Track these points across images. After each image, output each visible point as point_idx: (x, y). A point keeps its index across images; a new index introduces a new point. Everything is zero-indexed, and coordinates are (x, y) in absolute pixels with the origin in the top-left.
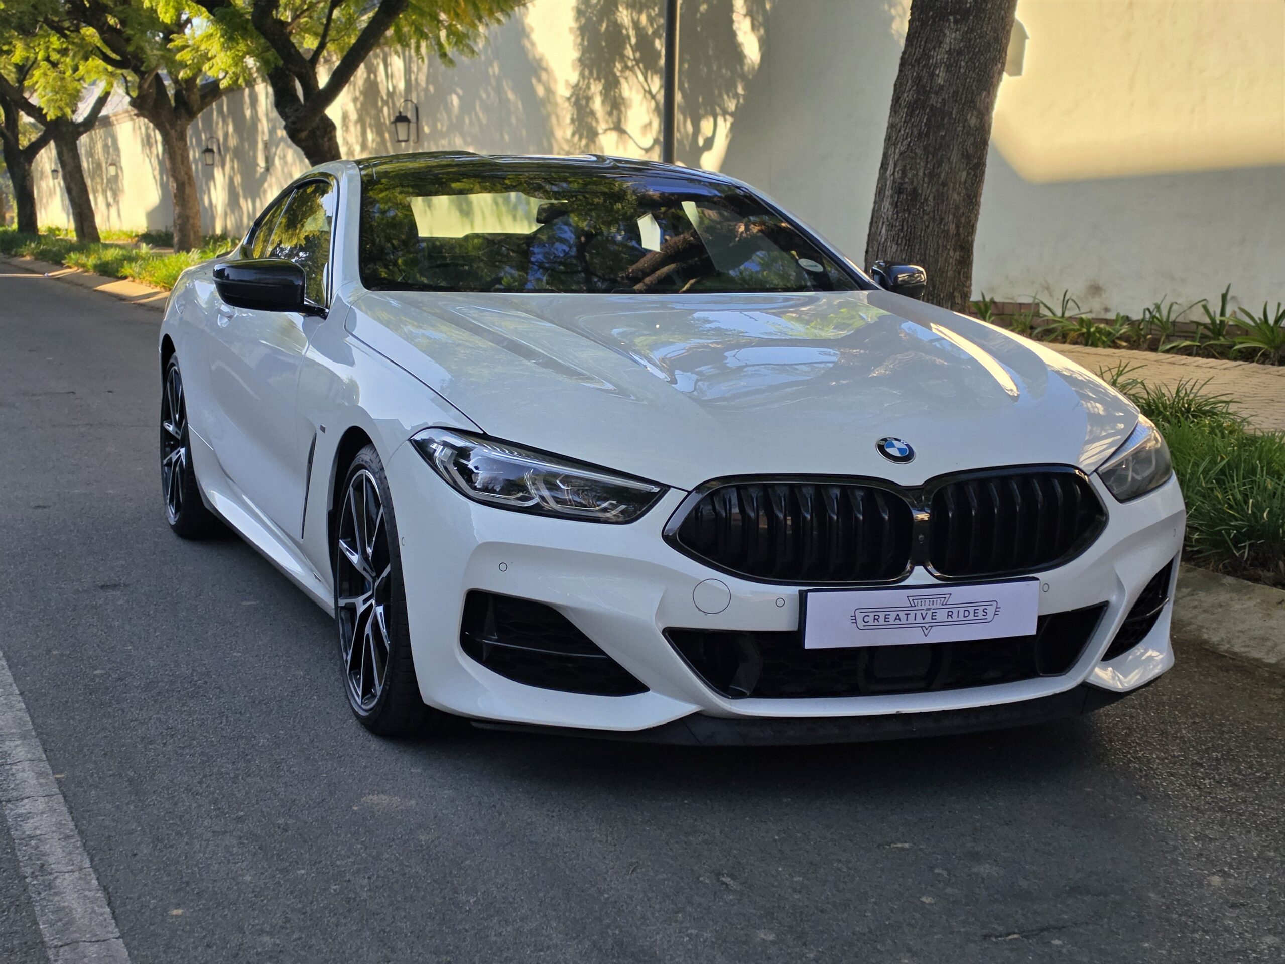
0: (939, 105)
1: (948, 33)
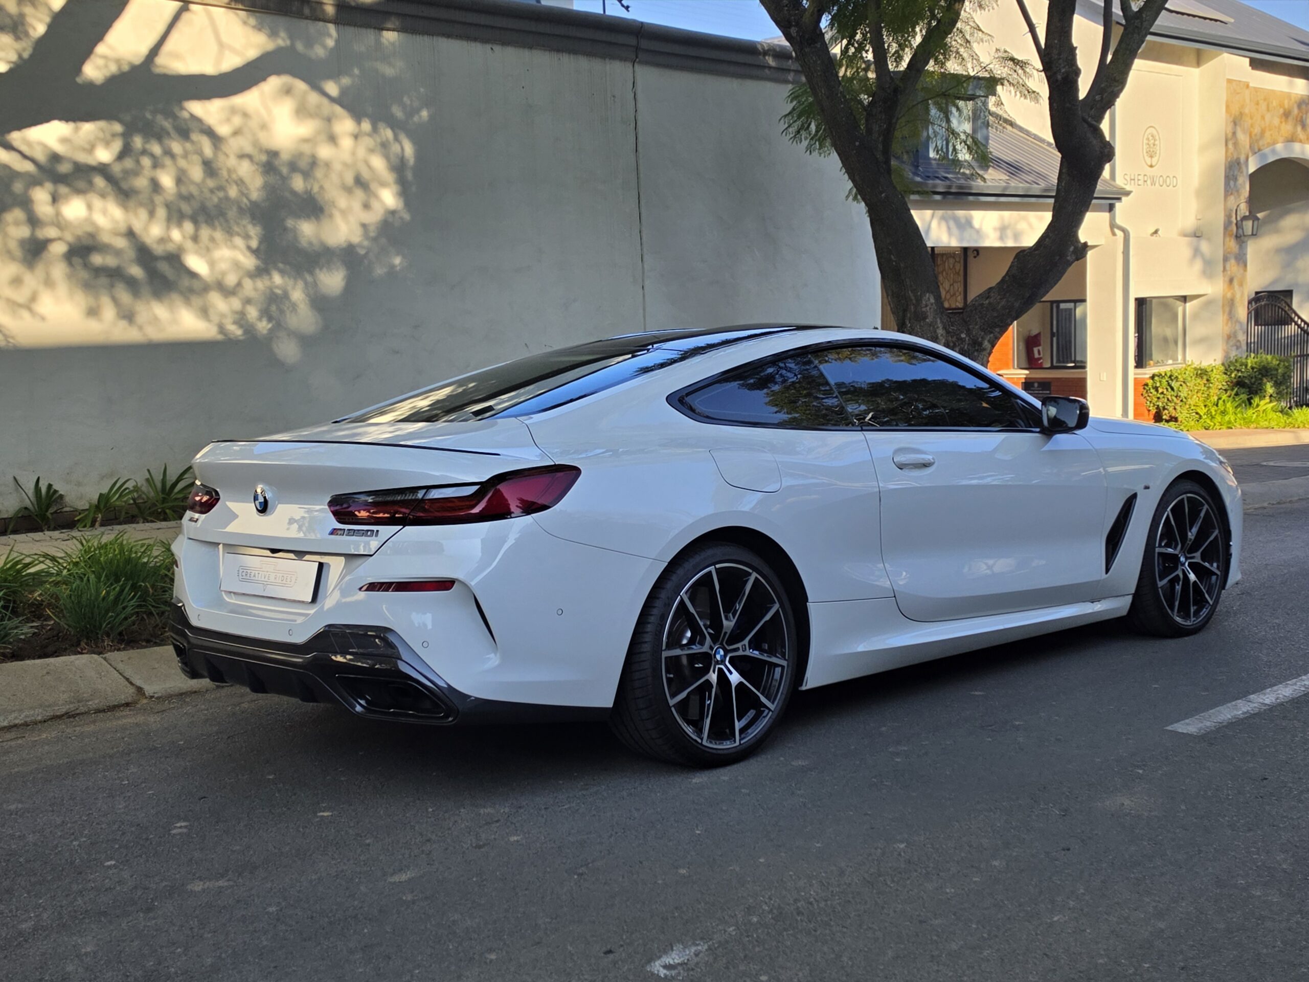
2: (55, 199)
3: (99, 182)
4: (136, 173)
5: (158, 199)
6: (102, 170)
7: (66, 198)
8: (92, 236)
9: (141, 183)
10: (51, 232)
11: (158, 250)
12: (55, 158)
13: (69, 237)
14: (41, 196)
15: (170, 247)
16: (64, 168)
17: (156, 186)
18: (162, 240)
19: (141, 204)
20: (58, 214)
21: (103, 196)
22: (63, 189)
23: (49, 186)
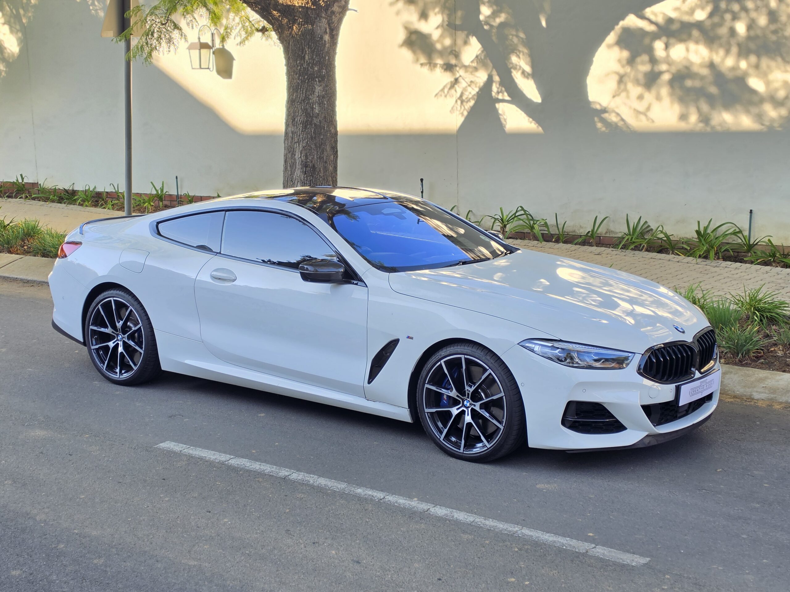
0: (318, 124)
1: (317, 87)
2: (667, 46)
3: (695, 33)
4: (720, 25)
5: (733, 41)
6: (699, 25)
7: (674, 45)
8: (687, 68)
9: (723, 31)
10: (664, 67)
11: (730, 75)
12: (670, 21)
13: (674, 69)
14: (659, 46)
15: (739, 73)
16: (675, 27)
17: (733, 32)
18: (734, 68)
19: (721, 46)
20: (668, 56)
21: (697, 42)
22: (672, 41)
23: (664, 39)
